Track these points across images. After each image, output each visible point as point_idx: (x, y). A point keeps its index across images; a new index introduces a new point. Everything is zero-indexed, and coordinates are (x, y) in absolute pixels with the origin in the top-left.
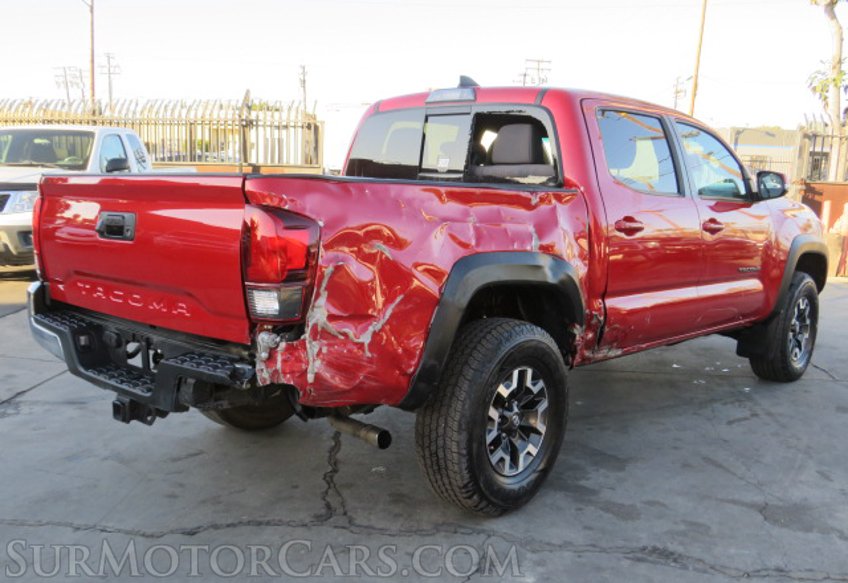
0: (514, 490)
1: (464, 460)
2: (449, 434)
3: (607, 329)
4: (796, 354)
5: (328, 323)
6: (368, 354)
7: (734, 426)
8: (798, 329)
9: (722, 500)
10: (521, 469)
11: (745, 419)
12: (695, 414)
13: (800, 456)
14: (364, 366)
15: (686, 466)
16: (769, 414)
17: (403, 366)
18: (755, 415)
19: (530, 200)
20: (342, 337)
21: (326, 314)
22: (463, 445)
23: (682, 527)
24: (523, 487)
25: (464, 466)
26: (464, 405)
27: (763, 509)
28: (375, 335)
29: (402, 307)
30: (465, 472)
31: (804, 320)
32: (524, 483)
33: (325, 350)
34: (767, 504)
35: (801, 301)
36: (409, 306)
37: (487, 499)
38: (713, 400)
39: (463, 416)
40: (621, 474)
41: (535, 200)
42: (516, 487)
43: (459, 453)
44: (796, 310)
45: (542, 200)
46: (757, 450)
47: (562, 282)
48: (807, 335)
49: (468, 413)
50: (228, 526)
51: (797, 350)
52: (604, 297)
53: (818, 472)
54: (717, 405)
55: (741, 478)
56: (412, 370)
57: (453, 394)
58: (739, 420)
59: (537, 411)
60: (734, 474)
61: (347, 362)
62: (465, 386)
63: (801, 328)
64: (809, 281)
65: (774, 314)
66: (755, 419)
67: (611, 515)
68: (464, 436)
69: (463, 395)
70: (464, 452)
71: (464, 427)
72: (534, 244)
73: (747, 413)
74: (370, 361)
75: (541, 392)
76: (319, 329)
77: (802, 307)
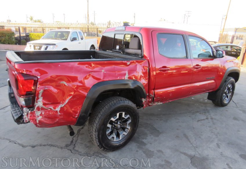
0: (117, 145)
1: (97, 140)
2: (93, 132)
3: (155, 99)
4: (226, 99)
5: (43, 106)
6: (59, 114)
7: (199, 122)
8: (227, 92)
9: (181, 152)
10: (120, 139)
11: (204, 120)
12: (190, 116)
13: (214, 136)
14: (58, 117)
15: (177, 137)
16: (212, 119)
17: (73, 116)
18: (207, 118)
19: (127, 63)
20: (50, 109)
21: (42, 103)
22: (97, 136)
23: (163, 163)
24: (120, 144)
25: (97, 141)
26: (97, 125)
27: (192, 158)
28: (61, 108)
29: (72, 99)
30: (98, 143)
31: (230, 90)
32: (121, 143)
33: (43, 113)
34: (194, 156)
35: (229, 85)
36: (75, 99)
37: (106, 149)
38: (198, 112)
39: (96, 128)
40: (157, 138)
41: (128, 63)
42: (118, 144)
43: (96, 138)
44: (227, 87)
45: (131, 63)
46: (202, 132)
47: (136, 88)
48: (230, 94)
49: (98, 127)
50: (44, 145)
51: (226, 98)
52: (154, 89)
53: (217, 144)
54: (198, 114)
55: (191, 144)
56: (77, 116)
57: (95, 121)
58: (202, 120)
59: (127, 123)
60: (190, 142)
61: (51, 116)
62: (98, 119)
63: (228, 92)
64: (232, 79)
65: (218, 90)
66: (207, 120)
67: (145, 155)
68: (97, 133)
69: (97, 122)
70: (97, 137)
71: (97, 131)
72: (126, 77)
73: (205, 118)
74: (60, 115)
75: (129, 118)
76: (40, 108)
77: (229, 87)
